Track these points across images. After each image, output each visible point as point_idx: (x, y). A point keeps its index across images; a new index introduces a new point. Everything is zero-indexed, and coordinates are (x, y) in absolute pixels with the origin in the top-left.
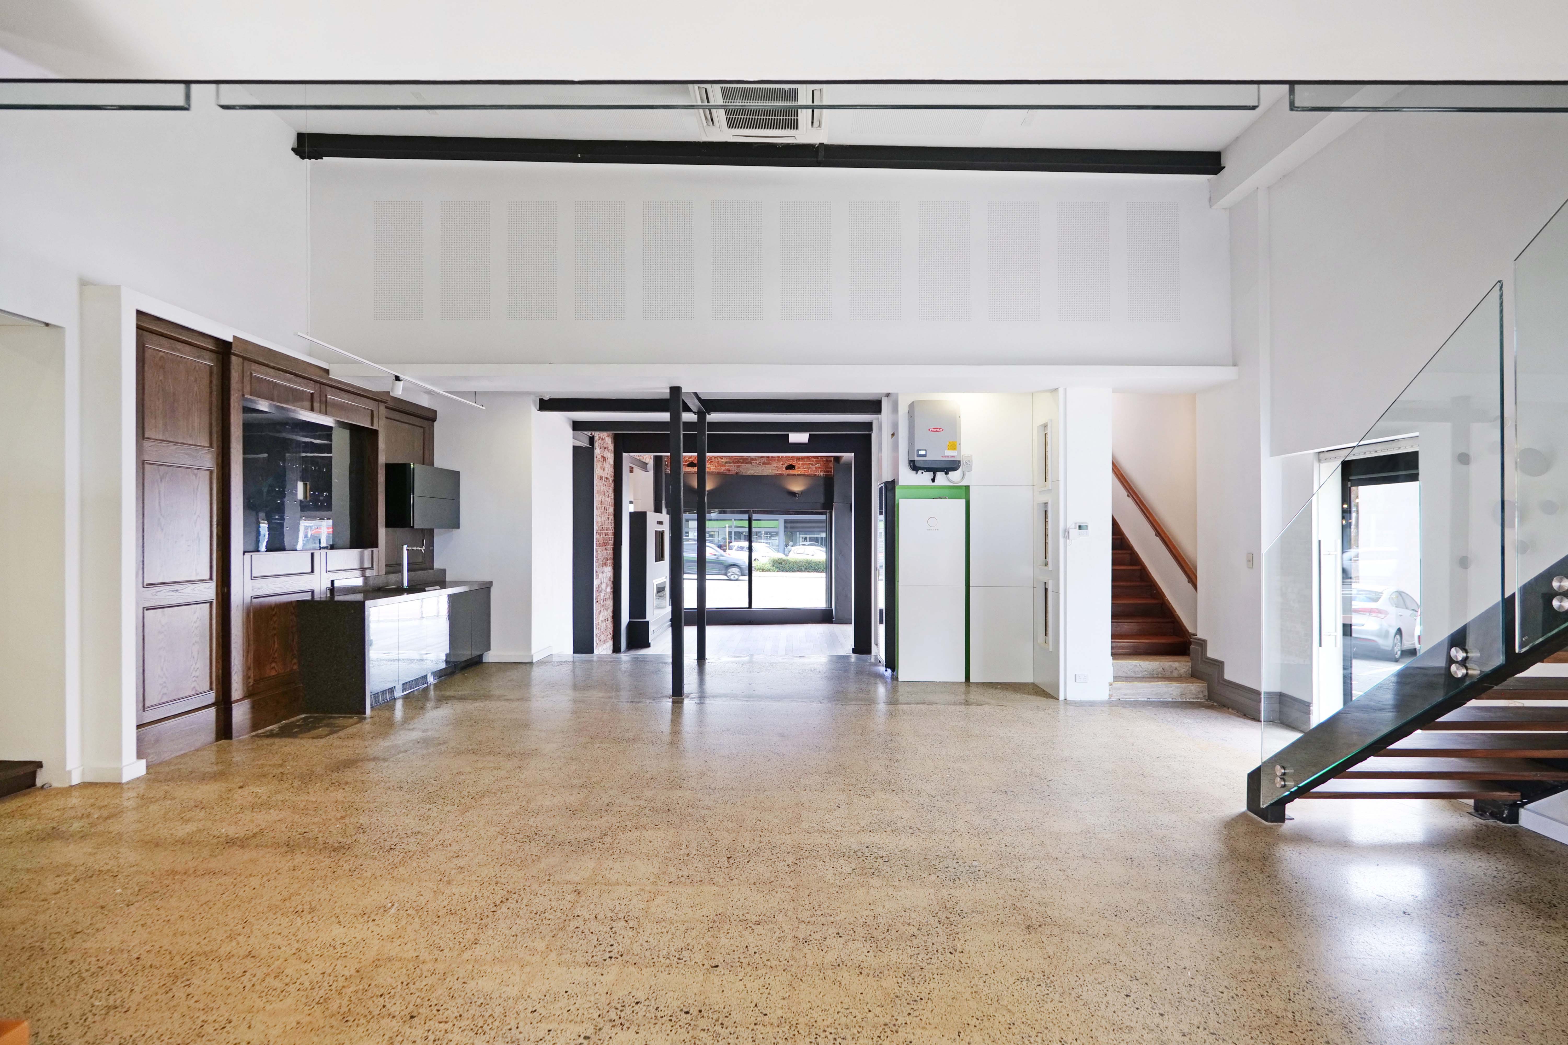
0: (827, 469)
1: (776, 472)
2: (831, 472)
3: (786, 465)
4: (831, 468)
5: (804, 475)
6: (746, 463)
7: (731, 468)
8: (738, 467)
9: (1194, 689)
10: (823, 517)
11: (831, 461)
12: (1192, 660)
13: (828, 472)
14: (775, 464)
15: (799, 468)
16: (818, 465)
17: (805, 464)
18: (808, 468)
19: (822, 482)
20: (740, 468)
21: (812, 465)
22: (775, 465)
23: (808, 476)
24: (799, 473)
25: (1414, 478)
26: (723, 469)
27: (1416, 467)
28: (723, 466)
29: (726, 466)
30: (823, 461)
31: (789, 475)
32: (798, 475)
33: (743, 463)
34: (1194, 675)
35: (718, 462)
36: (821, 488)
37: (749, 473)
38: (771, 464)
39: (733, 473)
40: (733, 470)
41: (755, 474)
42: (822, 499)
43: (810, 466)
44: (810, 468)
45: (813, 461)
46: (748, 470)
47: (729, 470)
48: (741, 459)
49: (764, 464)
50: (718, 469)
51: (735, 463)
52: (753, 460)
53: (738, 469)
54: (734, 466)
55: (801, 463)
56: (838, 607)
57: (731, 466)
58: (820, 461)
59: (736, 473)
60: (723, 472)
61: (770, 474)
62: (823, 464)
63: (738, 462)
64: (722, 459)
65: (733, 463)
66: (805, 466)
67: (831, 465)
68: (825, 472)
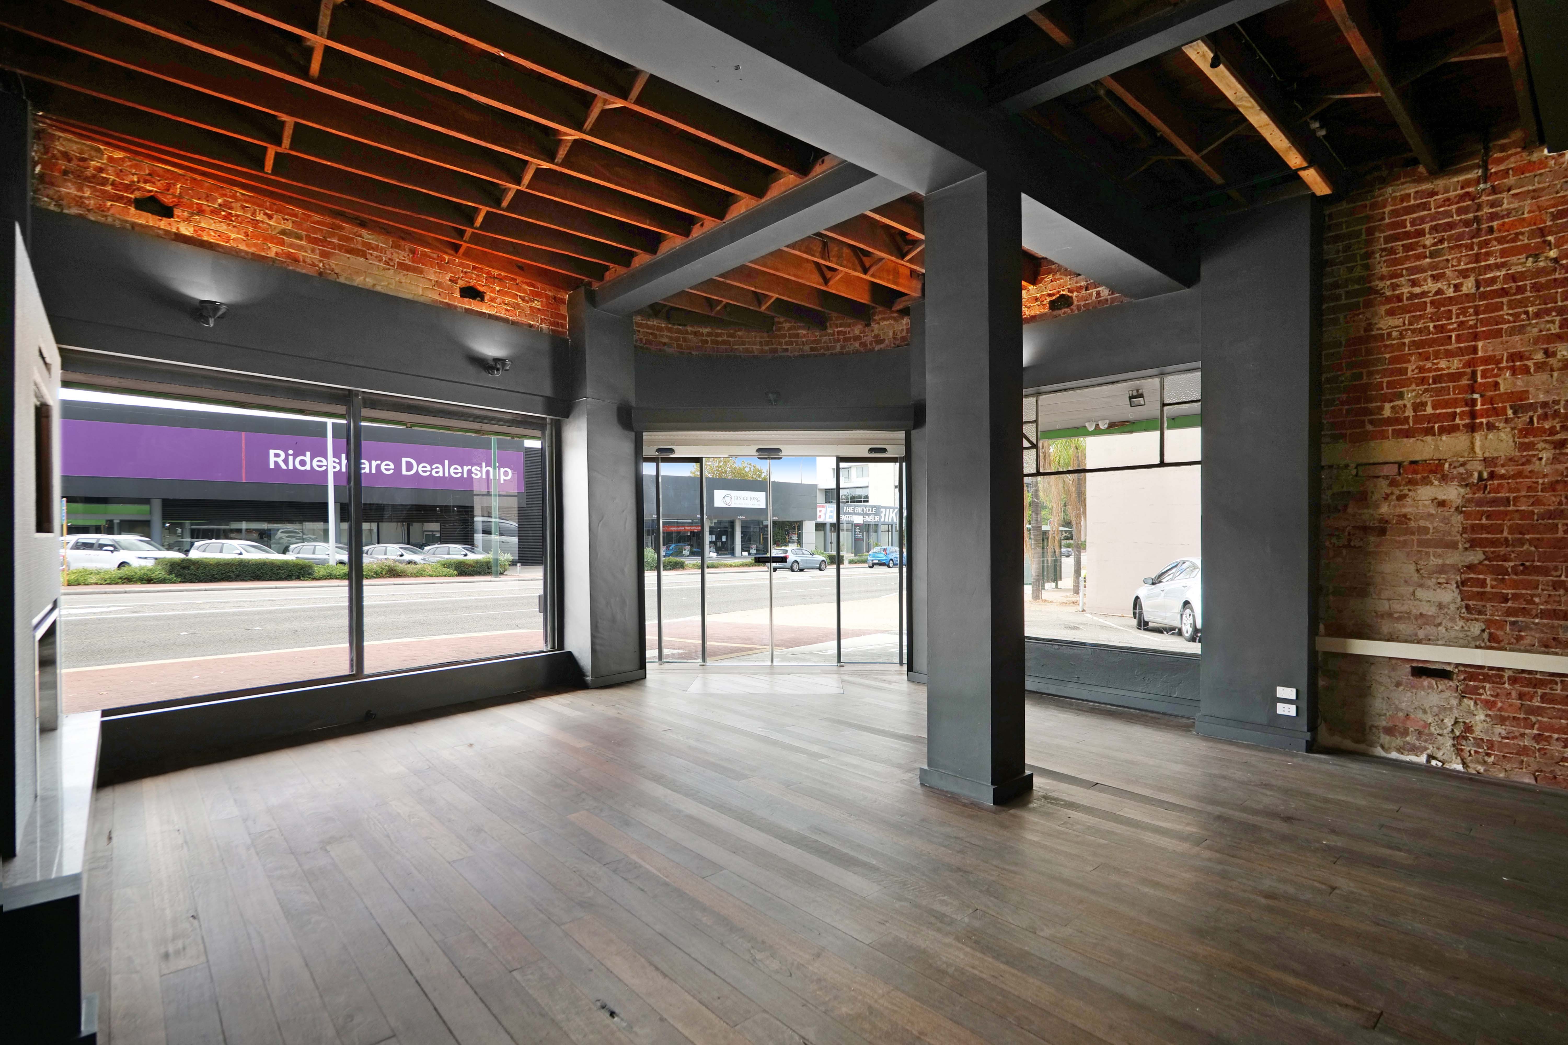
0: (556, 320)
1: (434, 296)
2: (563, 326)
3: (461, 283)
4: (564, 318)
5: (506, 321)
6: (350, 251)
7: (301, 254)
8: (324, 255)
11: (562, 301)
13: (558, 325)
14: (432, 274)
15: (493, 300)
16: (537, 304)
17: (508, 294)
18: (514, 306)
19: (545, 345)
20: (333, 262)
21: (522, 299)
22: (433, 278)
23: (513, 323)
24: (493, 312)
26: (273, 250)
28: (272, 239)
29: (282, 243)
30: (547, 297)
32: (490, 316)
33: (340, 248)
35: (255, 224)
36: (545, 363)
37: (359, 281)
38: (421, 272)
39: (311, 271)
40: (308, 260)
41: (378, 288)
42: (547, 390)
43: (520, 301)
44: (518, 304)
45: (525, 292)
46: (358, 272)
47: (296, 260)
48: (333, 235)
49: (402, 266)
50: (255, 245)
51: (315, 241)
52: (369, 246)
53: (326, 260)
54: (313, 251)
55: (498, 288)
56: (598, 648)
57: (301, 248)
58: (538, 295)
59: (321, 274)
60: (273, 260)
61: (421, 299)
62: (548, 305)
63: (324, 242)
64: (270, 217)
65: (311, 240)
66: (507, 299)
67: (564, 310)
68: (551, 324)
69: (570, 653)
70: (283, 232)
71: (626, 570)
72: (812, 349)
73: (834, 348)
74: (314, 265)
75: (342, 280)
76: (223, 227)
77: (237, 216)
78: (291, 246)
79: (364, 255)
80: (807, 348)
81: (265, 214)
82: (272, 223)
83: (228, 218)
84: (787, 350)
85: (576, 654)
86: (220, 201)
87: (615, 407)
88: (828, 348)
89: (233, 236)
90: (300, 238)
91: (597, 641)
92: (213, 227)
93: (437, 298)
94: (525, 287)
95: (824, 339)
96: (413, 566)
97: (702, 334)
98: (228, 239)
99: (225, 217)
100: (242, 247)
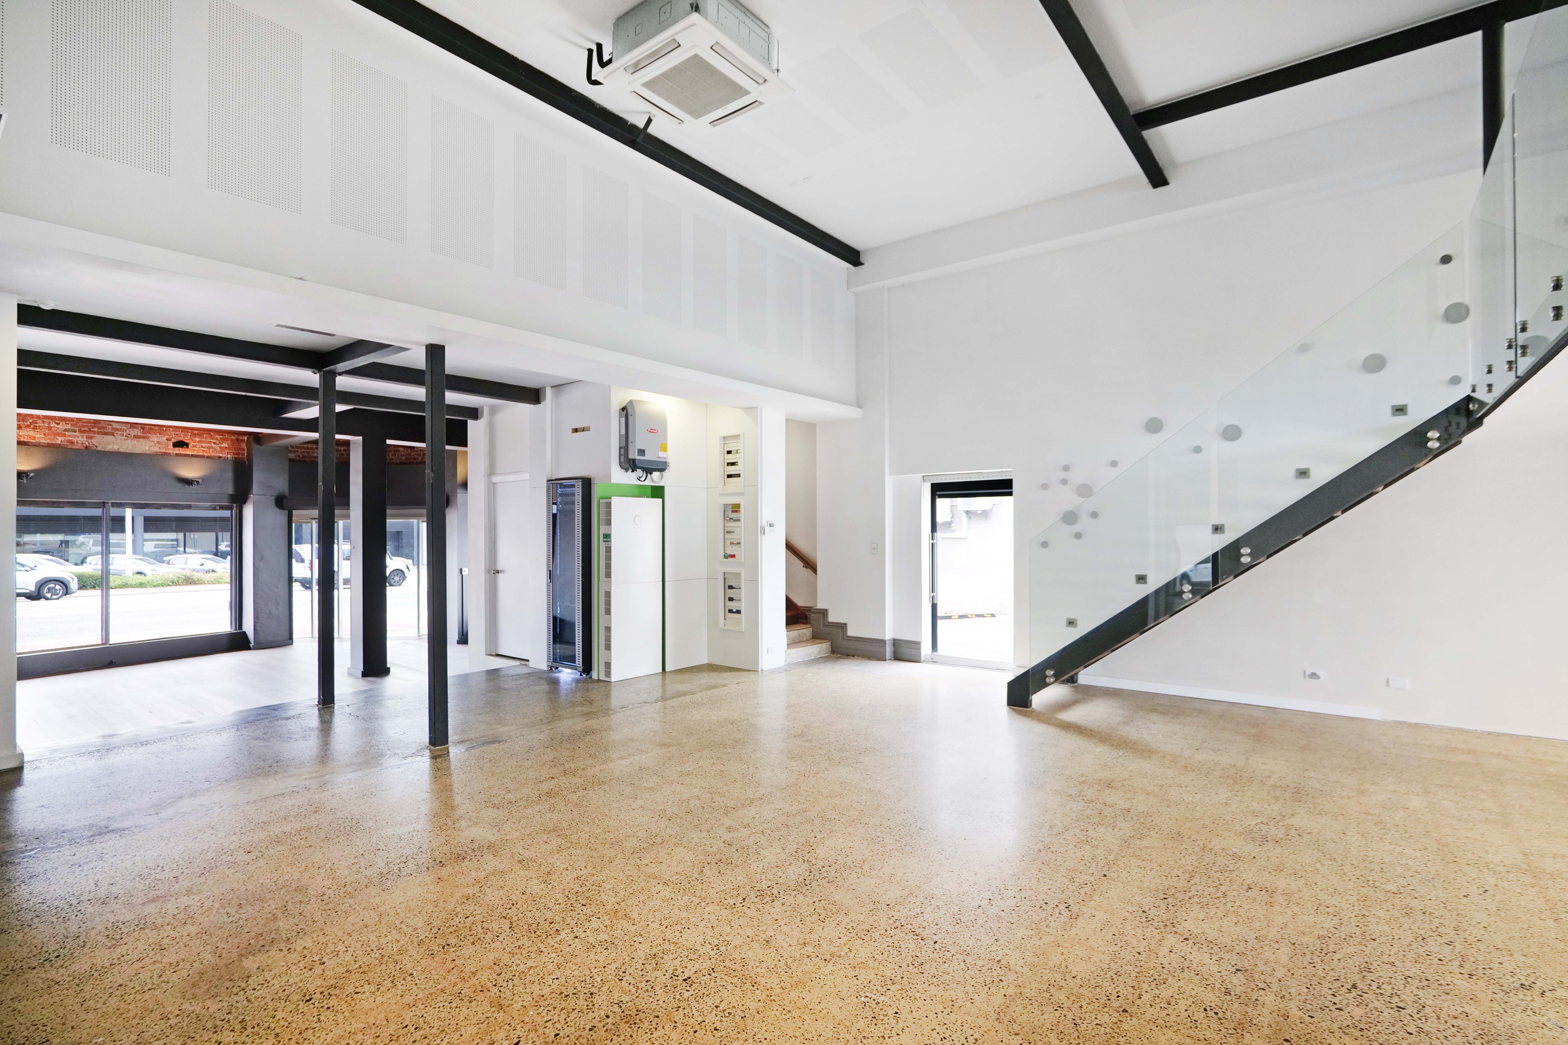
0: (237, 451)
1: (156, 449)
2: (243, 454)
3: (174, 440)
4: (244, 450)
5: (203, 457)
6: (105, 434)
7: (75, 440)
8: (88, 437)
9: (822, 648)
10: (226, 513)
11: (243, 441)
12: (813, 626)
13: (239, 454)
14: (155, 438)
15: (194, 445)
16: (225, 445)
17: (205, 442)
18: (209, 448)
19: (229, 466)
20: (94, 441)
21: (215, 443)
22: (155, 440)
23: (208, 457)
24: (195, 453)
25: (1010, 494)
26: (59, 440)
27: (1011, 487)
28: (59, 434)
29: (65, 435)
30: (232, 440)
31: (177, 455)
32: (192, 456)
33: (98, 433)
34: (816, 637)
35: (50, 428)
36: (230, 475)
37: (109, 448)
38: (148, 438)
39: (80, 446)
40: (79, 442)
41: (121, 450)
42: (230, 490)
43: (213, 445)
44: (212, 447)
45: (217, 439)
46: (108, 444)
47: (72, 443)
48: (94, 427)
49: (137, 437)
50: (49, 439)
51: (84, 432)
52: (116, 429)
53: (90, 441)
54: (82, 437)
55: (198, 440)
56: (258, 628)
57: (76, 436)
58: (227, 439)
59: (87, 447)
60: (60, 445)
61: (148, 452)
62: (233, 444)
63: (90, 431)
64: (58, 424)
65: (80, 431)
66: (204, 445)
67: (244, 446)
68: (234, 454)
69: (245, 632)
70: (65, 430)
71: (280, 586)
72: (406, 459)
73: (418, 459)
74: (83, 443)
75: (99, 449)
76: (32, 433)
77: (40, 426)
78: (69, 436)
79: (113, 434)
80: (404, 458)
81: (56, 423)
82: (59, 427)
83: (35, 428)
84: (392, 459)
85: (247, 632)
86: (30, 421)
87: (273, 498)
88: (414, 459)
89: (37, 436)
90: (75, 431)
91: (258, 625)
92: (27, 434)
93: (158, 450)
94: (217, 436)
95: (413, 454)
96: (212, 574)
97: (341, 451)
98: (34, 438)
99: (33, 428)
100: (42, 441)
